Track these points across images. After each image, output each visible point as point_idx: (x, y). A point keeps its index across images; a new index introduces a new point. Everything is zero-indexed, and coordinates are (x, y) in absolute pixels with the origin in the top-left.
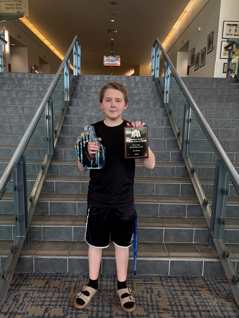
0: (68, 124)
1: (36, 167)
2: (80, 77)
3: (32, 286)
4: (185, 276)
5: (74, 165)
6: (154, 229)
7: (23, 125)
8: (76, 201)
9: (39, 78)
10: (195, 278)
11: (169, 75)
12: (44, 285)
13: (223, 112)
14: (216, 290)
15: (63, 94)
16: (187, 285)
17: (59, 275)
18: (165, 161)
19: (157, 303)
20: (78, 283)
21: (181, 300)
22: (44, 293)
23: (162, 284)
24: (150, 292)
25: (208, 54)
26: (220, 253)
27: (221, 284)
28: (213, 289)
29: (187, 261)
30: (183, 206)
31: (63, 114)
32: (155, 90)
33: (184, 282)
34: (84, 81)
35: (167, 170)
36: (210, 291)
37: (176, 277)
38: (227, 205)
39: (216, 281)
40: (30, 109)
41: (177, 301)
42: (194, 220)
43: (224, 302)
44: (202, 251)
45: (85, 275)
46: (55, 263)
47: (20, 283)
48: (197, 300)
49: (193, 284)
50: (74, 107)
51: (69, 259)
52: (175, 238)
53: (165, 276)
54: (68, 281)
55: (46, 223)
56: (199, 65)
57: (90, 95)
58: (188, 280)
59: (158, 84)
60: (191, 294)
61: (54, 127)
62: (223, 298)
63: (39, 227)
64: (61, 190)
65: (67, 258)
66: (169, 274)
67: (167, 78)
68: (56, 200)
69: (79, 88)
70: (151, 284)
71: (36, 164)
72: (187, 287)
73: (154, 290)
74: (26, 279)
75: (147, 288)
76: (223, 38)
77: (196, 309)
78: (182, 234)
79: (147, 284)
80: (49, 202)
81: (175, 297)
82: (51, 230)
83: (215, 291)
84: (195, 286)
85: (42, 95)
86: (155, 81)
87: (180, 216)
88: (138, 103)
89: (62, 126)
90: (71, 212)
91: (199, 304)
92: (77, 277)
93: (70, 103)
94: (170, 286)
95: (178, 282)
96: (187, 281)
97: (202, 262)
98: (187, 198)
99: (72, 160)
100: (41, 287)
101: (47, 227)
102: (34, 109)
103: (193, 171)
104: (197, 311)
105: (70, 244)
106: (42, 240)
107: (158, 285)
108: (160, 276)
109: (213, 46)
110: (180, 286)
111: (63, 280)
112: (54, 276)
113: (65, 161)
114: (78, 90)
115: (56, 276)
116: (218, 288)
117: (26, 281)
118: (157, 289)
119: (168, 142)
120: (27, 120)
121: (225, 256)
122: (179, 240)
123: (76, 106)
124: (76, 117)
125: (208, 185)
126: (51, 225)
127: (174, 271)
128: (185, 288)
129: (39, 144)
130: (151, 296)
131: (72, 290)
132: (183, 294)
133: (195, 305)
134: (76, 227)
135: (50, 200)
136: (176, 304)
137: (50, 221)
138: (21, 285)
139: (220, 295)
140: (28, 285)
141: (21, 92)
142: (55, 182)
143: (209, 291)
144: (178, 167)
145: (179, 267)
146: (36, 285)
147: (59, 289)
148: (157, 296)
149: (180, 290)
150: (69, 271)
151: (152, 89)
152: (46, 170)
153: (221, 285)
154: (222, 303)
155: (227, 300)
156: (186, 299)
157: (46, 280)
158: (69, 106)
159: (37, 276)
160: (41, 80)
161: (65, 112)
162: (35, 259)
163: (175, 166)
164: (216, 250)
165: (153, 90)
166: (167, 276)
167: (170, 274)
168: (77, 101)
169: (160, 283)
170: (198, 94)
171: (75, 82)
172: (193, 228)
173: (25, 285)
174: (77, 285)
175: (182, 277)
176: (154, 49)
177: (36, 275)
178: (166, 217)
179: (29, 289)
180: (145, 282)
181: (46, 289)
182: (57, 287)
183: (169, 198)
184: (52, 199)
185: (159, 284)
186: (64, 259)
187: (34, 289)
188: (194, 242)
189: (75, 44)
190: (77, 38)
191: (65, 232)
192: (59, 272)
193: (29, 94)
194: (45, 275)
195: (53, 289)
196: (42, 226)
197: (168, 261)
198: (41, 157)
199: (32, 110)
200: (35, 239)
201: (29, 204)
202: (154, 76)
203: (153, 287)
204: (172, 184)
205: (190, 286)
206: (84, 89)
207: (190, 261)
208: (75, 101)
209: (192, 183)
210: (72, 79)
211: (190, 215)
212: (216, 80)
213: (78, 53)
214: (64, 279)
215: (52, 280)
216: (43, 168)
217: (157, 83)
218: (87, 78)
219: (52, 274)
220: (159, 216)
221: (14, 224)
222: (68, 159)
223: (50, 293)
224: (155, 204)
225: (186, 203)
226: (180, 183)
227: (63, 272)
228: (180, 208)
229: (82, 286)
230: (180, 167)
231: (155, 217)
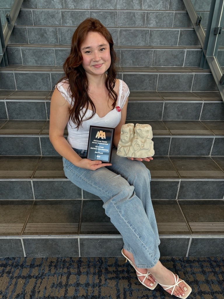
4: (213, 259)
5: (36, 74)
8: (38, 134)
16: (219, 280)
17: (10, 262)
18: (176, 65)
20: (40, 280)
29: (220, 239)
30: (209, 140)
33: (213, 271)
35: (181, 80)
37: (198, 261)
46: (2, 245)
51: (24, 240)
52: (196, 194)
53: (180, 260)
54: (24, 277)
58: (219, 266)
64: (17, 115)
65: (22, 238)
66: (187, 256)
68: (6, 134)
72: (220, 283)
78: (207, 187)
87: (202, 155)
89: (20, 11)
90: (32, 152)
92: (40, 265)
95: (204, 272)
96: (217, 269)
98: (212, 125)
99: (35, 65)
105: (29, 206)
108: (173, 260)
110: (207, 282)
111: (15, 276)
112: (2, 266)
113: (24, 67)
115: (5, 266)
119: (181, 35)
122: (201, 196)
127: (195, 252)
134: (38, 181)
142: (7, 102)
144: (198, 75)
145: (205, 246)
149: (208, 293)
150: (26, 254)
163: (194, 74)
166: (185, 259)
167: (189, 255)
174: (38, 285)
175: (208, 261)
178: (179, 158)
183: (185, 126)
184: (0, 131)
186: (17, 240)
191: (21, 188)
192: (11, 256)
197: (189, 239)
204: (190, 103)
211: (217, 153)
214: (17, 272)
220: (168, 156)
222: (30, 64)
224: (165, 138)
225: (213, 135)
226: (202, 101)
227: (18, 256)
228: (202, 143)
229: (46, 288)
230: (201, 75)
231: (162, 158)
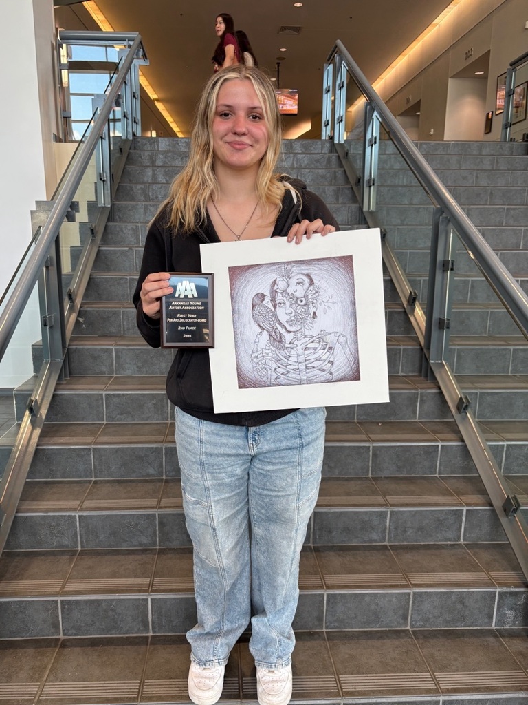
11: (375, 138)
59: (342, 160)
67: (372, 145)
176: (330, 68)
202: (332, 138)
217: (341, 156)
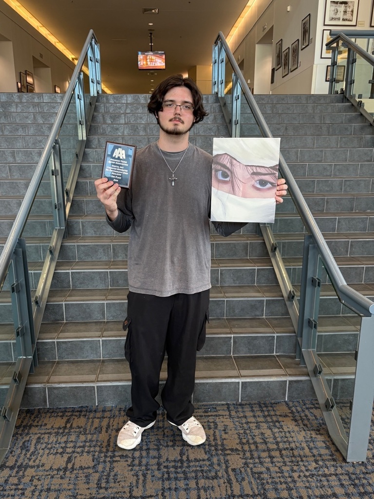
0: (86, 177)
1: (40, 250)
2: (102, 98)
3: (46, 427)
4: (262, 402)
5: (97, 245)
6: (219, 337)
7: (16, 183)
8: (104, 300)
9: (36, 100)
10: (276, 404)
11: (238, 96)
12: (64, 425)
13: (321, 151)
14: (304, 419)
15: (76, 128)
16: (264, 415)
17: (84, 409)
19: (222, 441)
20: (112, 420)
21: (255, 436)
22: (65, 435)
23: (230, 415)
24: (213, 426)
25: (302, 50)
26: (310, 368)
27: (311, 410)
28: (300, 418)
29: (265, 382)
30: (260, 302)
31: (77, 162)
32: (219, 117)
33: (260, 410)
34: (107, 105)
35: (237, 247)
36: (296, 421)
37: (250, 404)
38: (320, 298)
39: (304, 407)
40: (25, 155)
41: (250, 437)
42: (275, 322)
43: (314, 436)
44: (286, 366)
45: (121, 407)
46: (78, 393)
47: (29, 424)
48: (277, 435)
49: (272, 413)
50: (94, 150)
51: (97, 387)
52: (249, 349)
53: (234, 404)
54: (98, 418)
55: (61, 335)
56: (290, 68)
57: (117, 129)
58: (267, 407)
59: (222, 107)
60: (270, 426)
61: (64, 184)
62: (312, 430)
63: (51, 342)
64: (81, 284)
65: (95, 385)
66: (240, 401)
67: (237, 100)
68: (75, 300)
69: (100, 118)
70: (214, 416)
71: (40, 246)
72: (265, 417)
73: (218, 424)
74: (37, 418)
75: (208, 421)
76: (325, 25)
77: (275, 447)
78: (258, 342)
79: (209, 416)
80: (64, 303)
81: (248, 432)
82: (69, 345)
83: (302, 421)
84: (276, 415)
85: (42, 130)
86: (219, 102)
87: (256, 316)
88: (193, 140)
89: (77, 182)
90: (97, 317)
91: (279, 439)
92: (111, 411)
93: (87, 144)
94: (240, 417)
95: (253, 411)
96: (265, 409)
97: (286, 381)
98: (266, 288)
99: (94, 235)
100: (59, 428)
101: (63, 342)
102: (31, 155)
103: (274, 249)
104: (276, 450)
105: (98, 364)
106: (57, 360)
107: (224, 417)
108: (227, 404)
109: (310, 38)
110: (254, 416)
111: (90, 417)
112: (77, 411)
113: (83, 238)
114: (99, 121)
115: (81, 411)
116: (306, 416)
117: (37, 420)
118: (223, 422)
120: (21, 173)
121: (317, 372)
122: (254, 351)
123: (96, 148)
124: (97, 166)
125: (296, 268)
126: (68, 337)
127: (246, 397)
128: (262, 419)
129: (42, 213)
130: (215, 432)
131: (104, 430)
132: (258, 427)
133: (274, 441)
134: (106, 340)
135: (65, 301)
136: (248, 441)
137: (67, 332)
138: (31, 426)
139: (309, 426)
140: (41, 426)
141: (9, 126)
142: (71, 272)
143: (294, 422)
144: (253, 242)
145: (254, 390)
146: (52, 425)
147: (85, 429)
148: (223, 432)
149: (254, 423)
150: (98, 402)
151: (215, 116)
152: (57, 254)
153: (311, 412)
154: (312, 437)
155: (318, 433)
156: (262, 434)
157: (67, 418)
158: (85, 148)
159: (53, 412)
160: (38, 104)
161: (81, 158)
162: (48, 388)
163: (249, 242)
164: (305, 364)
165: (215, 118)
166: (238, 403)
167: (242, 400)
168: (98, 139)
169: (227, 413)
170: (285, 122)
171: (93, 106)
172: (274, 333)
173: (37, 426)
174: (111, 422)
175: (258, 404)
176: (216, 48)
177: (51, 411)
178: (235, 319)
179: (43, 431)
180: (206, 414)
181: (67, 431)
182: (82, 427)
183: (240, 290)
184: (68, 298)
185: (225, 415)
186: (90, 387)
187: (49, 431)
188: (276, 353)
189: (91, 44)
190: (93, 34)
191: (90, 347)
192: (84, 405)
193: (21, 129)
194: (64, 410)
195: (78, 430)
196: (55, 341)
197: (239, 382)
198: (47, 232)
199: (28, 157)
200: (46, 360)
201: (34, 308)
202: (217, 93)
203: (217, 420)
204: (244, 269)
205: (269, 415)
206: (108, 119)
207: (269, 381)
208: (95, 139)
209: (273, 266)
210: (88, 101)
211: (270, 315)
212: (312, 98)
213: (96, 57)
214: (92, 415)
215: (74, 417)
216: (51, 252)
217: (222, 105)
218: (111, 99)
219: (74, 408)
220: (225, 318)
221: (14, 339)
222: (89, 235)
223: (73, 436)
224: (219, 301)
225: (263, 297)
226: (255, 267)
227: (90, 404)
228: (255, 305)
229: (118, 423)
230: (256, 243)
231: (219, 319)
